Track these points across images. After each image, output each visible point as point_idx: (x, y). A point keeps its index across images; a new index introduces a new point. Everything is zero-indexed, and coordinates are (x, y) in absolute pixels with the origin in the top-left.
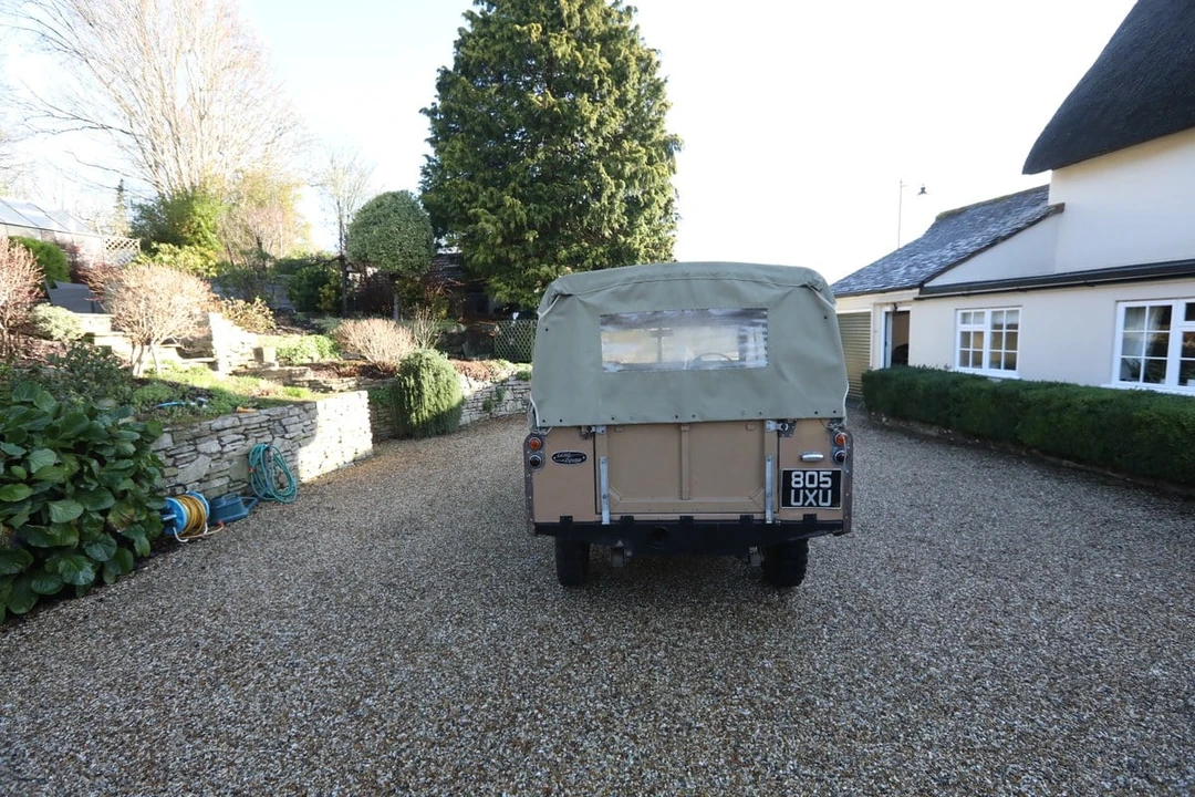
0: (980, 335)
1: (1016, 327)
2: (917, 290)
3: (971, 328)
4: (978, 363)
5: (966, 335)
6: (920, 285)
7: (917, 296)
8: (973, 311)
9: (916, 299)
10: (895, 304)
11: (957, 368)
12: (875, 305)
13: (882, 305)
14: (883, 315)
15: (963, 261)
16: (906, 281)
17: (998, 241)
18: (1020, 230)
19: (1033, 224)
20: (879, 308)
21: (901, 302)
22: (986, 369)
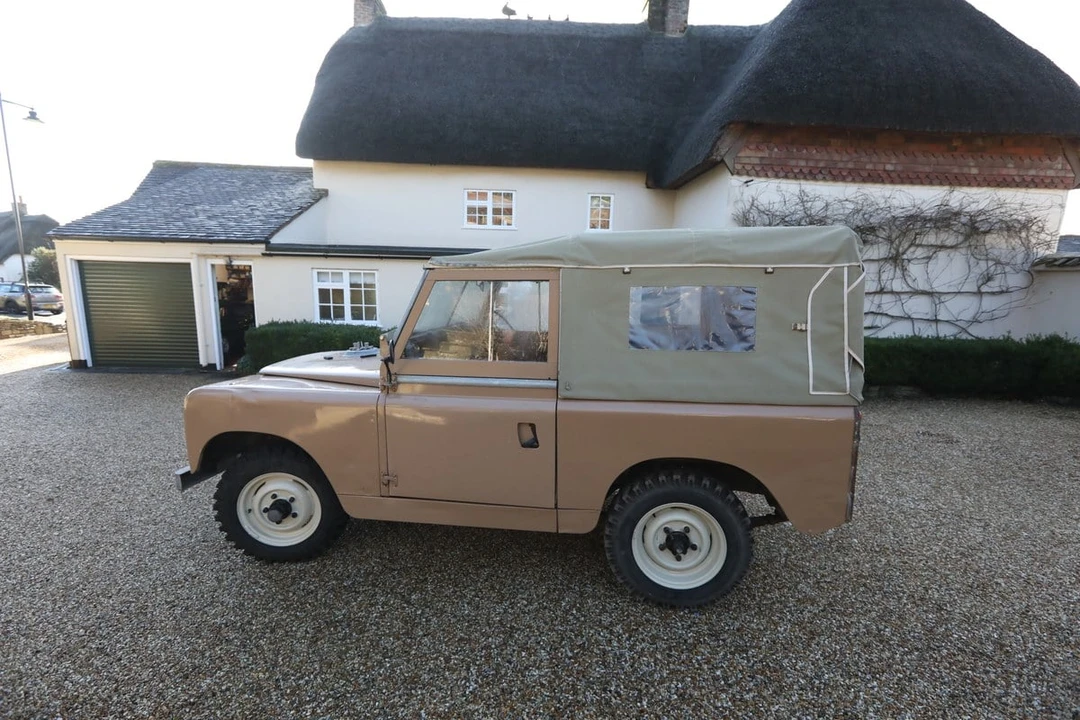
0: (339, 293)
1: (373, 286)
2: (263, 246)
3: (330, 285)
4: (340, 313)
5: (324, 294)
6: (266, 242)
7: (265, 252)
8: (330, 271)
9: (264, 255)
10: (229, 257)
11: (317, 319)
12: (199, 256)
13: (206, 256)
14: (209, 268)
15: (288, 223)
16: (239, 234)
17: (303, 210)
18: (312, 204)
19: (317, 201)
20: (203, 260)
21: (238, 256)
22: (348, 320)
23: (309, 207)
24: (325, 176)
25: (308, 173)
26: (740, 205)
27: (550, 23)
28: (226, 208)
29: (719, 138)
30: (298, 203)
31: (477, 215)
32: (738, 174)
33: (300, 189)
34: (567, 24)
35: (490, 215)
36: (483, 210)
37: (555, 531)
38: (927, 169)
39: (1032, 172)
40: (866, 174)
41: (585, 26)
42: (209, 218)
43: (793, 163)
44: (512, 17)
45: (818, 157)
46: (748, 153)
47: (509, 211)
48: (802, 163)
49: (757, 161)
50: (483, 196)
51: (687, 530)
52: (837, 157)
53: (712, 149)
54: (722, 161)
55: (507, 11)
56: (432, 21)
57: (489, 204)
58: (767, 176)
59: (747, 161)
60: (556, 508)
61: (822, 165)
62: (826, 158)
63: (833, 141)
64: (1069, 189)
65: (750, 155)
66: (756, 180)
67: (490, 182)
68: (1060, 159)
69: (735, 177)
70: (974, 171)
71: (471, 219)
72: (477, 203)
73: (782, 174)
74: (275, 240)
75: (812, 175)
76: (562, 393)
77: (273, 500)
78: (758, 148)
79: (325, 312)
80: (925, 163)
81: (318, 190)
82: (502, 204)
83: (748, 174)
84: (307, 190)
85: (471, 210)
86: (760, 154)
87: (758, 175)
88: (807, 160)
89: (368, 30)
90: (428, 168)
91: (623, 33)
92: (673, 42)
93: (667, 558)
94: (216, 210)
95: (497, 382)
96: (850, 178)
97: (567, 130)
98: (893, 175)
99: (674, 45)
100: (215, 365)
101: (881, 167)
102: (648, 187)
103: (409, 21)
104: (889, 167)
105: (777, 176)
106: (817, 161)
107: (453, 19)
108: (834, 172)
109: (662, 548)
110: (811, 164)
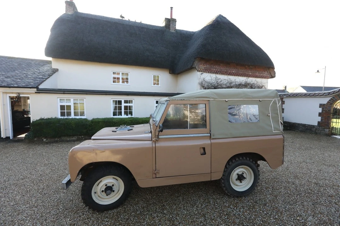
0: (69, 107)
1: (83, 104)
2: (36, 89)
3: (65, 104)
4: (69, 114)
5: (62, 107)
6: (37, 88)
8: (65, 99)
9: (36, 92)
10: (19, 93)
11: (59, 116)
12: (3, 93)
13: (6, 93)
14: (8, 98)
15: (45, 81)
16: (24, 85)
17: (50, 76)
18: (53, 74)
19: (55, 73)
20: (5, 95)
21: (23, 93)
22: (73, 116)
23: (52, 75)
24: (56, 64)
25: (50, 62)
26: (200, 80)
27: (135, 22)
28: (13, 74)
29: (194, 61)
30: (47, 73)
31: (116, 80)
32: (199, 71)
33: (46, 68)
34: (141, 23)
35: (121, 80)
36: (118, 79)
37: (210, 180)
38: (241, 73)
39: (261, 75)
40: (228, 73)
41: (147, 25)
42: (6, 77)
43: (212, 69)
44: (123, 19)
45: (218, 68)
46: (201, 66)
47: (127, 79)
48: (214, 69)
49: (204, 68)
50: (118, 74)
51: (243, 173)
52: (222, 68)
53: (192, 64)
54: (195, 67)
55: (121, 16)
56: (96, 16)
57: (120, 76)
58: (206, 72)
59: (201, 68)
60: (211, 173)
61: (219, 70)
62: (220, 68)
63: (221, 64)
64: (268, 78)
65: (202, 67)
66: (204, 73)
67: (121, 70)
68: (266, 72)
69: (199, 72)
70: (251, 74)
71: (114, 82)
72: (116, 76)
73: (210, 72)
74: (41, 87)
75: (216, 73)
76: (212, 137)
77: (106, 187)
78: (204, 65)
79: (62, 114)
80: (241, 71)
81: (54, 69)
82: (125, 77)
83: (202, 72)
84: (49, 69)
85: (114, 78)
86: (204, 66)
87: (204, 72)
88: (215, 69)
89: (72, 15)
90: (98, 64)
91: (158, 28)
92: (172, 33)
93: (238, 183)
94: (9, 74)
95: (192, 135)
96: (225, 74)
97: (145, 55)
98: (235, 74)
99: (173, 34)
100: (9, 137)
101: (232, 71)
102: (170, 73)
103: (87, 14)
104: (233, 72)
105: (209, 73)
106: (218, 69)
107: (103, 17)
108: (222, 72)
109: (237, 180)
110: (216, 70)
